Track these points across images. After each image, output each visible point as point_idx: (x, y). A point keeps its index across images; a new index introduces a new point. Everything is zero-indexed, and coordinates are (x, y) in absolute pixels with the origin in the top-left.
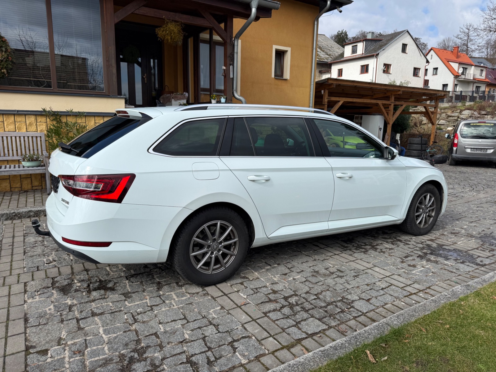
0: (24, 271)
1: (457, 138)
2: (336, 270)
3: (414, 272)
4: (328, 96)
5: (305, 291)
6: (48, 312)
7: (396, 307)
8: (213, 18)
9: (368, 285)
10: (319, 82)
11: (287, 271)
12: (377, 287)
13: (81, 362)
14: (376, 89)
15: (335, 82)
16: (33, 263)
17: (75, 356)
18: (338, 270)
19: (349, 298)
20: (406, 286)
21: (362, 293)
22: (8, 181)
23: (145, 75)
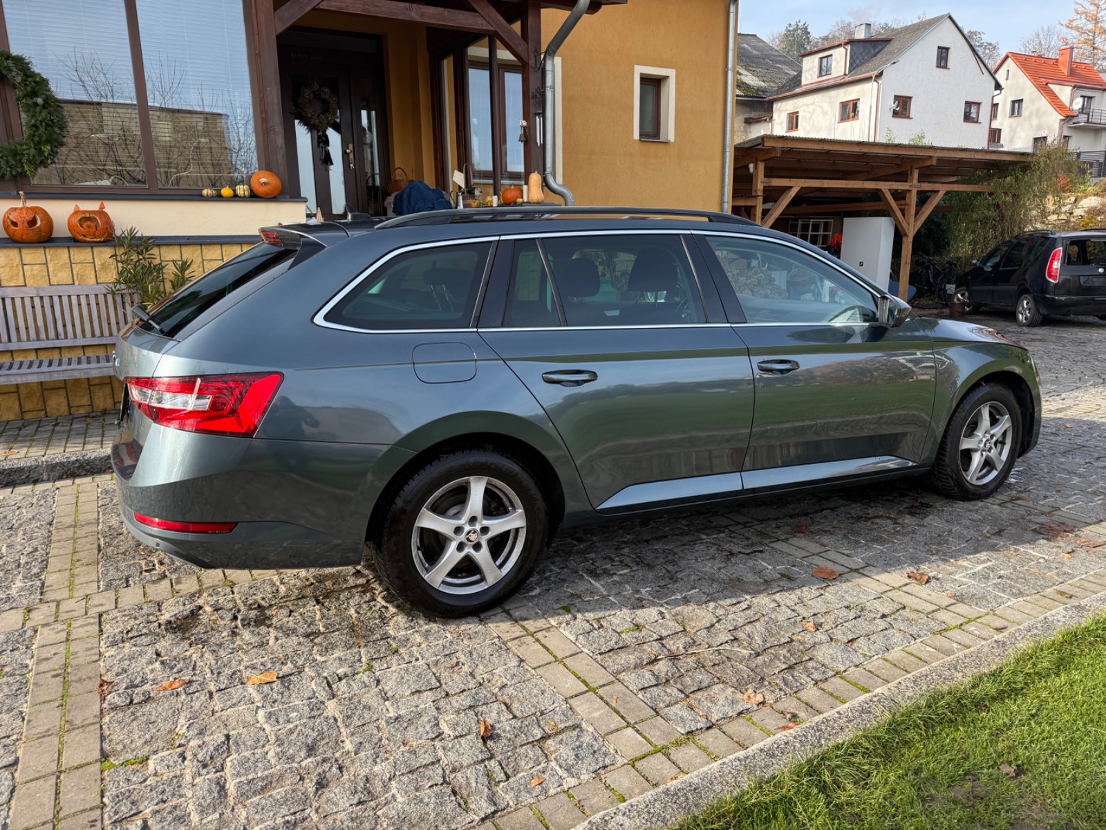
0: (99, 588)
2: (779, 576)
3: (957, 577)
4: (765, 177)
5: (706, 623)
6: (150, 677)
8: (495, 11)
9: (850, 608)
10: (742, 146)
11: (667, 579)
12: (871, 611)
13: (219, 783)
14: (876, 156)
15: (779, 145)
16: (118, 570)
17: (204, 772)
18: (783, 575)
19: (806, 639)
20: (937, 610)
21: (835, 628)
22: (63, 392)
23: (351, 146)
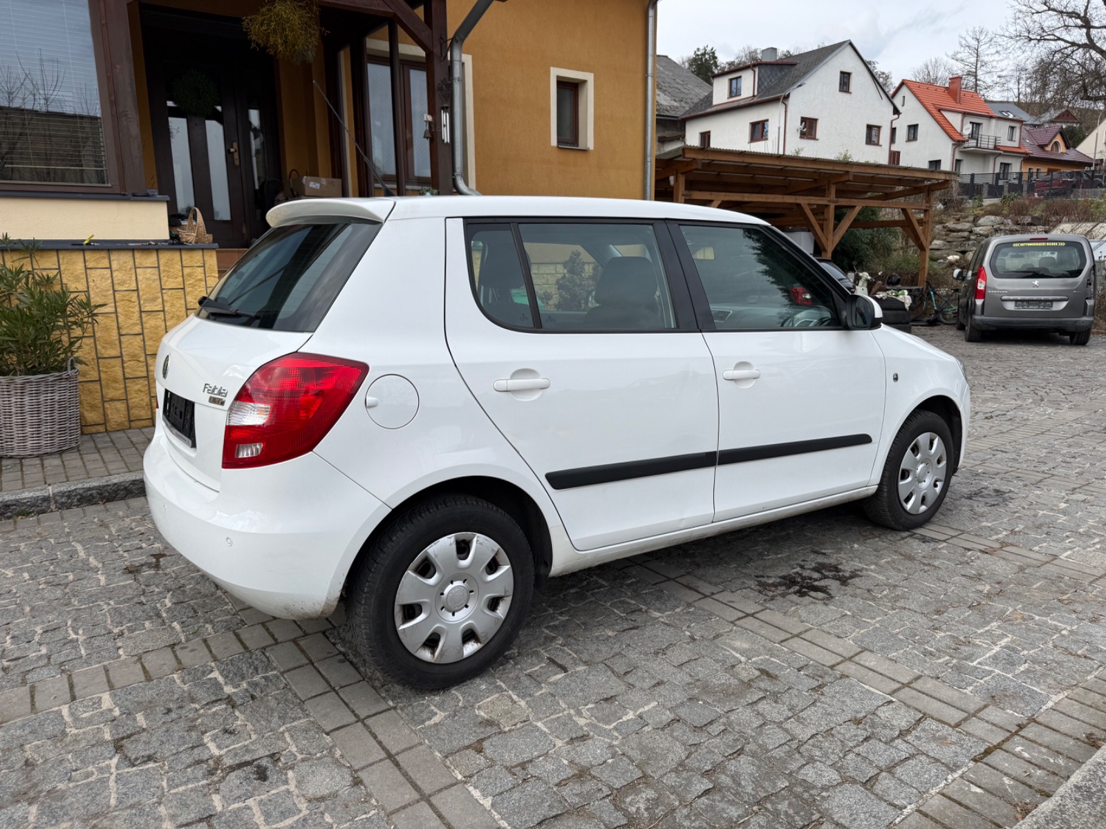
1: (985, 279)
2: (757, 673)
3: (975, 663)
4: (686, 189)
5: (672, 759)
7: (958, 807)
9: (858, 722)
10: (663, 158)
11: (616, 686)
12: (885, 726)
14: (794, 172)
15: (700, 157)
18: (763, 672)
19: (810, 780)
20: (965, 720)
21: (845, 756)
23: (235, 145)
